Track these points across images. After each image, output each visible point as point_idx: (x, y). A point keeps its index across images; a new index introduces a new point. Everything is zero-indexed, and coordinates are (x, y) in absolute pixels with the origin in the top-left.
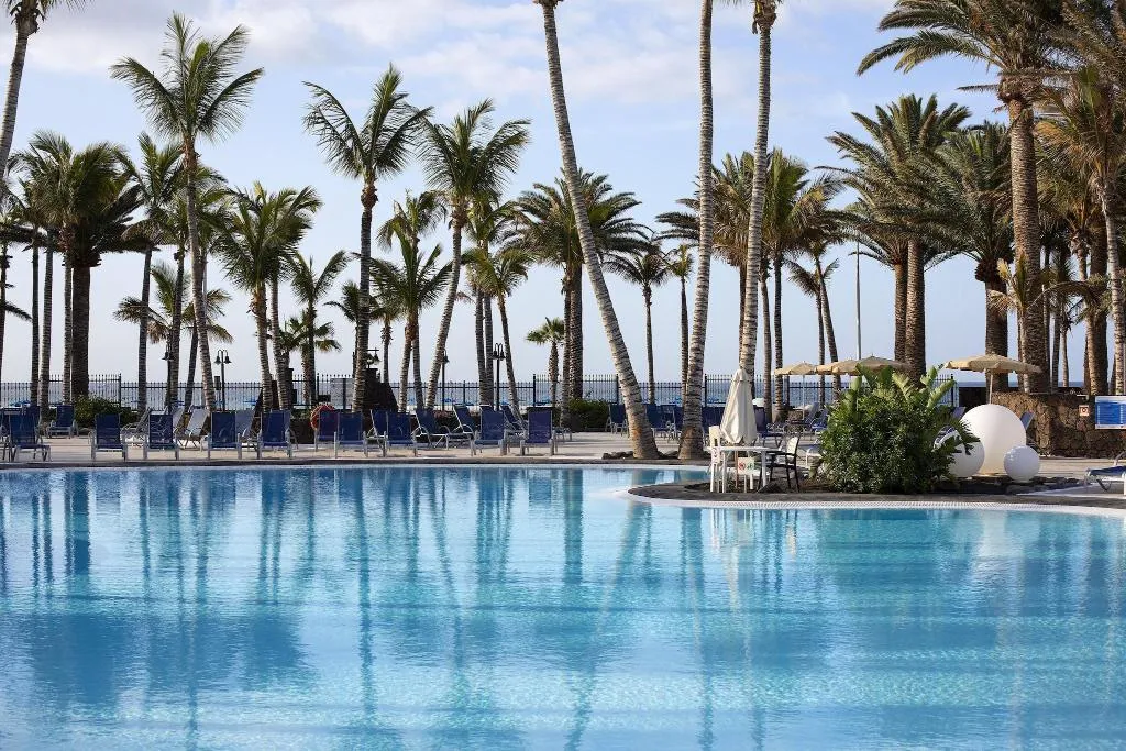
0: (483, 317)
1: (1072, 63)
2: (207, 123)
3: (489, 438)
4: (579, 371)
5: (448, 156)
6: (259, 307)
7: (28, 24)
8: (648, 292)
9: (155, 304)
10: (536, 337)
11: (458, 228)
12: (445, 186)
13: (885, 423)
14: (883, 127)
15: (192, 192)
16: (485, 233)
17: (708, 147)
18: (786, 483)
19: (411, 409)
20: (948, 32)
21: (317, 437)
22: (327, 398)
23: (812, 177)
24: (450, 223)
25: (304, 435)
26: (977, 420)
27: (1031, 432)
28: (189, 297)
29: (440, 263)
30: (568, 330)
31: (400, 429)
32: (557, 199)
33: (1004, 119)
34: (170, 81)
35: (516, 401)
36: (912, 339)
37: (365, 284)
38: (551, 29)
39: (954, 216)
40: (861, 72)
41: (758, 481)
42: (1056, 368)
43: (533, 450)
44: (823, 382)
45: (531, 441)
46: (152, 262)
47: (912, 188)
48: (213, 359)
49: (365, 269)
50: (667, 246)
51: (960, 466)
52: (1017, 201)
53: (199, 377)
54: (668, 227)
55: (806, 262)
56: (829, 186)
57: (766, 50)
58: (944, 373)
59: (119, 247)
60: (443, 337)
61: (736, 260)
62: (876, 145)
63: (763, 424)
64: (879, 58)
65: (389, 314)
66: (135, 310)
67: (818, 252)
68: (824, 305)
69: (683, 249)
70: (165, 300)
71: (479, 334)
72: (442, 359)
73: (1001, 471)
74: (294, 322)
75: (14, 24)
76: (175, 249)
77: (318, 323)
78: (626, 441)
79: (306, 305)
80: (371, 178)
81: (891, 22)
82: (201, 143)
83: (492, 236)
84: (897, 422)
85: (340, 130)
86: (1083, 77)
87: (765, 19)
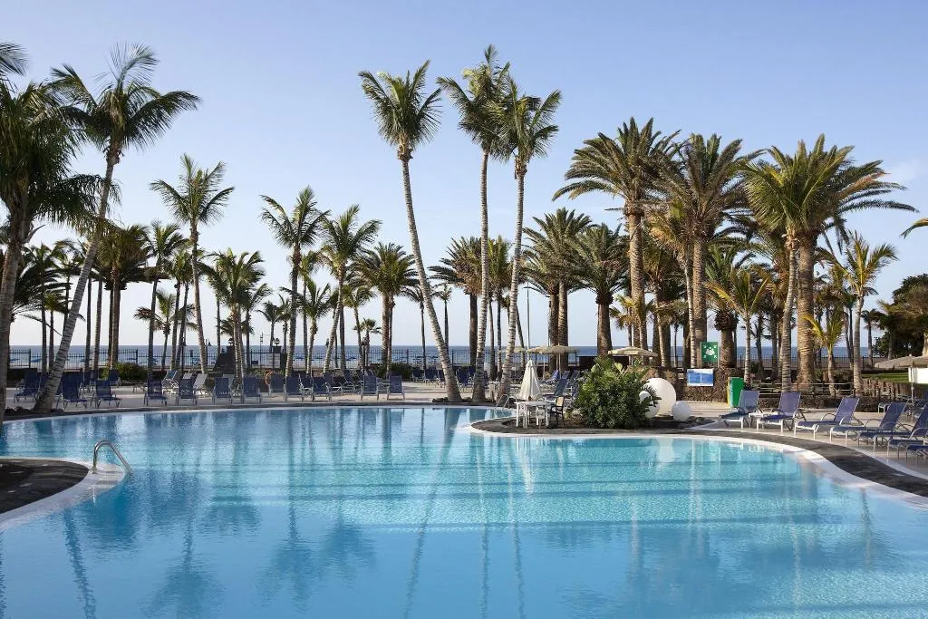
2: (204, 216)
5: (336, 237)
7: (114, 159)
9: (158, 311)
20: (600, 180)
34: (183, 192)
40: (554, 200)
46: (157, 288)
57: (521, 188)
59: (136, 279)
62: (545, 234)
64: (563, 192)
66: (145, 314)
70: (162, 308)
75: (106, 158)
76: (176, 282)
81: (571, 175)
85: (281, 222)
87: (521, 172)
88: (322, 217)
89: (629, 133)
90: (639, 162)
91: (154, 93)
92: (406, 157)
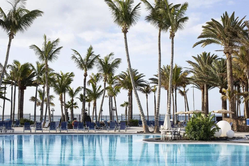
0: (111, 101)
1: (240, 45)
2: (50, 58)
3: (112, 128)
4: (132, 113)
5: (103, 66)
6: (61, 99)
7: (12, 37)
8: (147, 96)
9: (38, 98)
10: (122, 105)
11: (105, 81)
12: (102, 72)
13: (200, 125)
14: (198, 59)
15: (47, 73)
16: (111, 83)
17: (160, 64)
18: (177, 138)
19: (94, 121)
20: (213, 39)
21: (73, 128)
22: (76, 119)
23: (183, 70)
24: (103, 80)
25: (71, 127)
26: (220, 124)
27: (232, 127)
28: (46, 96)
29: (101, 89)
30: (129, 104)
31: (92, 126)
32: (127, 75)
33: (225, 57)
34: (42, 49)
35: (118, 120)
36: (205, 106)
37: (84, 94)
38: (126, 38)
39: (214, 79)
40: (193, 47)
41: (172, 138)
42: (238, 112)
43: (122, 131)
44: (186, 116)
45: (121, 129)
46: (38, 89)
47: (205, 73)
48: (51, 110)
49: (84, 91)
50: (151, 85)
51: (217, 134)
52: (228, 76)
53: (48, 114)
54: (151, 81)
55: (182, 89)
56: (187, 72)
57: (173, 43)
58: (212, 113)
59: (30, 85)
60: (102, 105)
61: (166, 88)
62: (197, 63)
63: (173, 125)
64: (197, 44)
65: (89, 101)
66: (34, 99)
67: (184, 87)
68: (186, 98)
69: (155, 86)
70: (40, 97)
71: (110, 105)
72: (101, 110)
73: (225, 135)
74: (69, 102)
75: (9, 37)
76: (43, 86)
77: (74, 102)
78: (142, 129)
79: (71, 98)
80: (86, 70)
81: (200, 37)
82: (49, 63)
83: (113, 83)
84: (202, 125)
85: (79, 60)
86: (242, 48)
87: (172, 36)
88: (97, 57)
89: (225, 18)
90: (229, 30)
91: (27, 11)
92: (125, 31)
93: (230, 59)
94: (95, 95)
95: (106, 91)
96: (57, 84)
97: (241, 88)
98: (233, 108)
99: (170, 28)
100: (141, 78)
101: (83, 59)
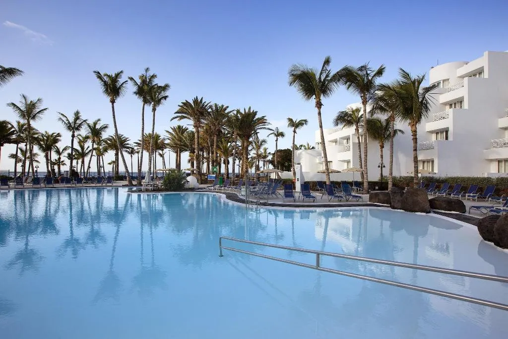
0: (98, 160)
1: (205, 122)
2: (34, 117)
3: (99, 182)
4: (118, 170)
5: (91, 129)
6: (46, 156)
8: (131, 156)
9: (20, 154)
10: (110, 164)
11: (93, 143)
12: (90, 135)
13: (174, 179)
14: (174, 129)
15: (29, 132)
16: (99, 144)
17: (143, 131)
18: (157, 190)
19: (82, 177)
20: (186, 115)
22: (63, 175)
23: (162, 137)
24: (91, 142)
26: (189, 178)
27: (198, 180)
28: (28, 154)
29: (89, 149)
30: (116, 162)
31: (79, 181)
32: (114, 139)
33: (194, 130)
34: (23, 108)
35: (105, 175)
36: (178, 165)
37: (72, 153)
38: (113, 107)
39: (186, 145)
40: (171, 121)
41: (151, 189)
42: (202, 170)
43: (108, 184)
44: (163, 172)
45: (108, 183)
46: (19, 146)
47: (178, 140)
48: (34, 167)
49: (72, 150)
50: (136, 148)
51: (186, 186)
52: (196, 143)
53: (31, 171)
54: (136, 145)
55: (161, 152)
56: (164, 139)
57: (154, 115)
58: (183, 171)
59: (9, 143)
60: (89, 163)
61: (148, 151)
62: (173, 133)
63: (152, 179)
64: (174, 118)
65: (77, 159)
66: (14, 156)
67: (163, 150)
68: (163, 159)
69: (138, 149)
70: (22, 154)
71: (97, 163)
72: (89, 167)
73: (192, 187)
74: (56, 160)
76: (25, 144)
77: (61, 160)
78: (126, 183)
79: (58, 156)
80: (74, 132)
83: (101, 145)
84: (176, 179)
85: (66, 122)
86: (206, 124)
87: (154, 110)
88: (85, 121)
89: (196, 101)
90: (198, 110)
92: (113, 102)
93: (198, 132)
94: (82, 155)
95: (94, 151)
96: (42, 143)
97: (205, 153)
98: (198, 167)
99: (153, 103)
100: (127, 142)
101: (71, 122)
